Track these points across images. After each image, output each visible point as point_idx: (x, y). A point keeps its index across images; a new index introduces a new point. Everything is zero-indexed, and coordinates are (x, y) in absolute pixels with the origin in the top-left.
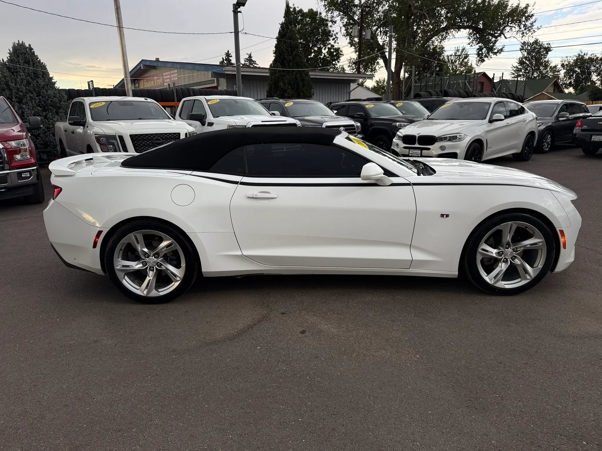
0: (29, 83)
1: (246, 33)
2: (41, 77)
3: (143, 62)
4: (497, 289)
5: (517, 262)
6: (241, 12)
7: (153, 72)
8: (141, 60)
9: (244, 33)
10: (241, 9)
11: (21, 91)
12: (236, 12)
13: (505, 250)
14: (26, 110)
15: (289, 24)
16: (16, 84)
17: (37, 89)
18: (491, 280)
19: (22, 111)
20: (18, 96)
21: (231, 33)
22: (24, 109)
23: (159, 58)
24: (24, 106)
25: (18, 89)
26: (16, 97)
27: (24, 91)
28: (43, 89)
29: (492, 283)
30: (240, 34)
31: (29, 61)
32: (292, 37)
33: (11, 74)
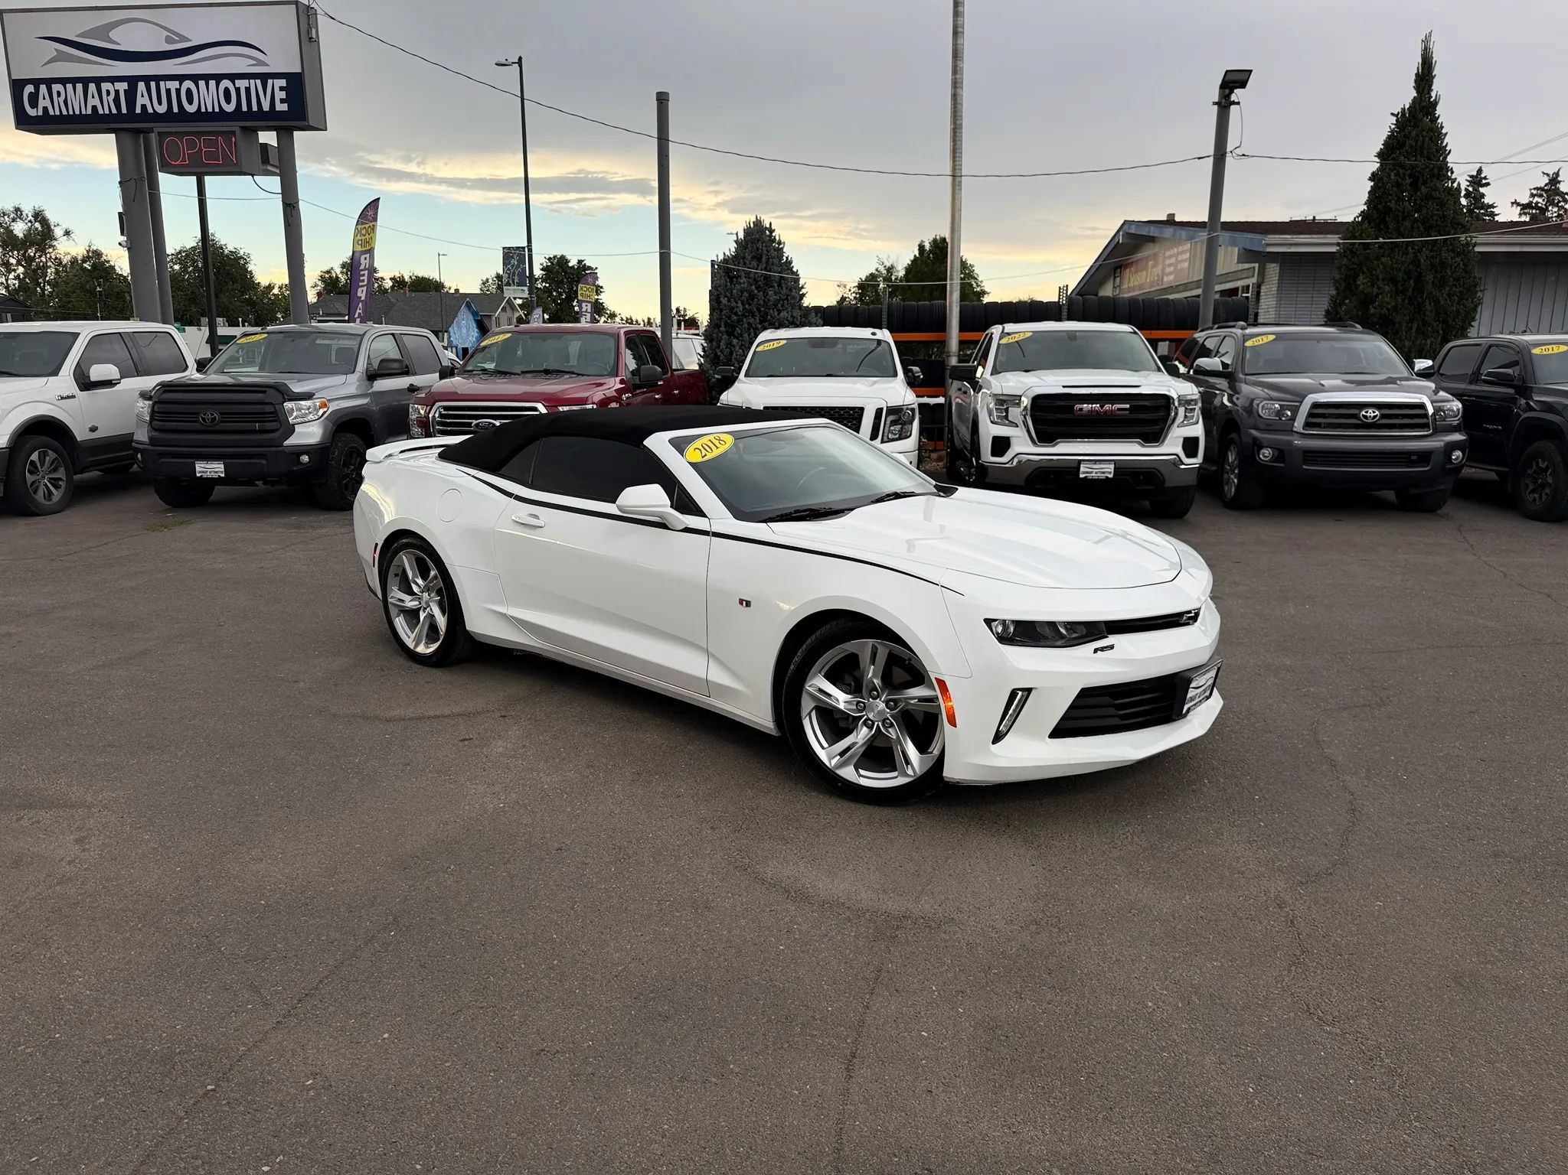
0: (752, 297)
1: (1244, 155)
2: (776, 285)
3: (1126, 227)
4: (841, 782)
5: (893, 733)
6: (1238, 103)
7: (1148, 251)
8: (1122, 222)
9: (1238, 155)
10: (1238, 94)
11: (736, 314)
12: (1224, 104)
13: (869, 701)
14: (737, 348)
15: (1421, 111)
16: (729, 301)
17: (762, 309)
18: (830, 759)
19: (731, 350)
20: (729, 321)
21: (1199, 158)
22: (734, 346)
23: (1174, 215)
24: (735, 341)
25: (732, 308)
26: (726, 325)
27: (740, 313)
28: (773, 309)
29: (833, 765)
30: (1229, 159)
31: (761, 256)
32: (1422, 147)
33: (728, 280)
